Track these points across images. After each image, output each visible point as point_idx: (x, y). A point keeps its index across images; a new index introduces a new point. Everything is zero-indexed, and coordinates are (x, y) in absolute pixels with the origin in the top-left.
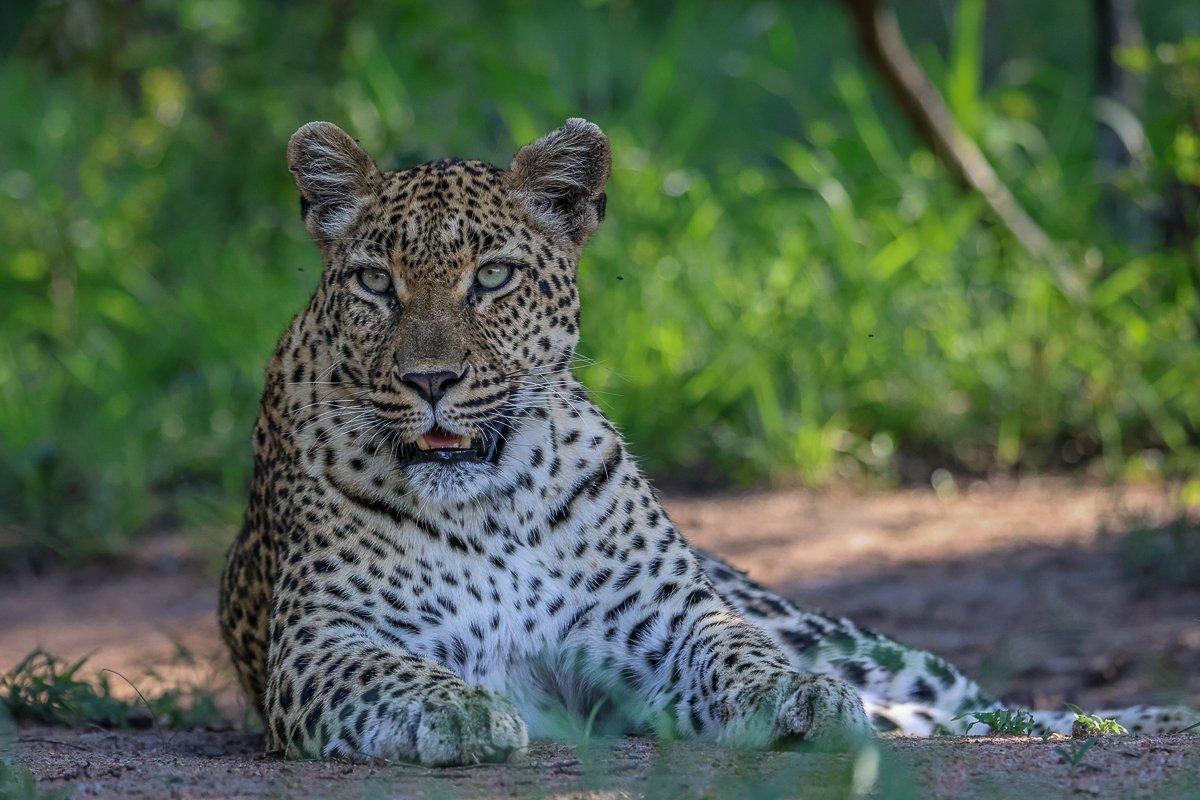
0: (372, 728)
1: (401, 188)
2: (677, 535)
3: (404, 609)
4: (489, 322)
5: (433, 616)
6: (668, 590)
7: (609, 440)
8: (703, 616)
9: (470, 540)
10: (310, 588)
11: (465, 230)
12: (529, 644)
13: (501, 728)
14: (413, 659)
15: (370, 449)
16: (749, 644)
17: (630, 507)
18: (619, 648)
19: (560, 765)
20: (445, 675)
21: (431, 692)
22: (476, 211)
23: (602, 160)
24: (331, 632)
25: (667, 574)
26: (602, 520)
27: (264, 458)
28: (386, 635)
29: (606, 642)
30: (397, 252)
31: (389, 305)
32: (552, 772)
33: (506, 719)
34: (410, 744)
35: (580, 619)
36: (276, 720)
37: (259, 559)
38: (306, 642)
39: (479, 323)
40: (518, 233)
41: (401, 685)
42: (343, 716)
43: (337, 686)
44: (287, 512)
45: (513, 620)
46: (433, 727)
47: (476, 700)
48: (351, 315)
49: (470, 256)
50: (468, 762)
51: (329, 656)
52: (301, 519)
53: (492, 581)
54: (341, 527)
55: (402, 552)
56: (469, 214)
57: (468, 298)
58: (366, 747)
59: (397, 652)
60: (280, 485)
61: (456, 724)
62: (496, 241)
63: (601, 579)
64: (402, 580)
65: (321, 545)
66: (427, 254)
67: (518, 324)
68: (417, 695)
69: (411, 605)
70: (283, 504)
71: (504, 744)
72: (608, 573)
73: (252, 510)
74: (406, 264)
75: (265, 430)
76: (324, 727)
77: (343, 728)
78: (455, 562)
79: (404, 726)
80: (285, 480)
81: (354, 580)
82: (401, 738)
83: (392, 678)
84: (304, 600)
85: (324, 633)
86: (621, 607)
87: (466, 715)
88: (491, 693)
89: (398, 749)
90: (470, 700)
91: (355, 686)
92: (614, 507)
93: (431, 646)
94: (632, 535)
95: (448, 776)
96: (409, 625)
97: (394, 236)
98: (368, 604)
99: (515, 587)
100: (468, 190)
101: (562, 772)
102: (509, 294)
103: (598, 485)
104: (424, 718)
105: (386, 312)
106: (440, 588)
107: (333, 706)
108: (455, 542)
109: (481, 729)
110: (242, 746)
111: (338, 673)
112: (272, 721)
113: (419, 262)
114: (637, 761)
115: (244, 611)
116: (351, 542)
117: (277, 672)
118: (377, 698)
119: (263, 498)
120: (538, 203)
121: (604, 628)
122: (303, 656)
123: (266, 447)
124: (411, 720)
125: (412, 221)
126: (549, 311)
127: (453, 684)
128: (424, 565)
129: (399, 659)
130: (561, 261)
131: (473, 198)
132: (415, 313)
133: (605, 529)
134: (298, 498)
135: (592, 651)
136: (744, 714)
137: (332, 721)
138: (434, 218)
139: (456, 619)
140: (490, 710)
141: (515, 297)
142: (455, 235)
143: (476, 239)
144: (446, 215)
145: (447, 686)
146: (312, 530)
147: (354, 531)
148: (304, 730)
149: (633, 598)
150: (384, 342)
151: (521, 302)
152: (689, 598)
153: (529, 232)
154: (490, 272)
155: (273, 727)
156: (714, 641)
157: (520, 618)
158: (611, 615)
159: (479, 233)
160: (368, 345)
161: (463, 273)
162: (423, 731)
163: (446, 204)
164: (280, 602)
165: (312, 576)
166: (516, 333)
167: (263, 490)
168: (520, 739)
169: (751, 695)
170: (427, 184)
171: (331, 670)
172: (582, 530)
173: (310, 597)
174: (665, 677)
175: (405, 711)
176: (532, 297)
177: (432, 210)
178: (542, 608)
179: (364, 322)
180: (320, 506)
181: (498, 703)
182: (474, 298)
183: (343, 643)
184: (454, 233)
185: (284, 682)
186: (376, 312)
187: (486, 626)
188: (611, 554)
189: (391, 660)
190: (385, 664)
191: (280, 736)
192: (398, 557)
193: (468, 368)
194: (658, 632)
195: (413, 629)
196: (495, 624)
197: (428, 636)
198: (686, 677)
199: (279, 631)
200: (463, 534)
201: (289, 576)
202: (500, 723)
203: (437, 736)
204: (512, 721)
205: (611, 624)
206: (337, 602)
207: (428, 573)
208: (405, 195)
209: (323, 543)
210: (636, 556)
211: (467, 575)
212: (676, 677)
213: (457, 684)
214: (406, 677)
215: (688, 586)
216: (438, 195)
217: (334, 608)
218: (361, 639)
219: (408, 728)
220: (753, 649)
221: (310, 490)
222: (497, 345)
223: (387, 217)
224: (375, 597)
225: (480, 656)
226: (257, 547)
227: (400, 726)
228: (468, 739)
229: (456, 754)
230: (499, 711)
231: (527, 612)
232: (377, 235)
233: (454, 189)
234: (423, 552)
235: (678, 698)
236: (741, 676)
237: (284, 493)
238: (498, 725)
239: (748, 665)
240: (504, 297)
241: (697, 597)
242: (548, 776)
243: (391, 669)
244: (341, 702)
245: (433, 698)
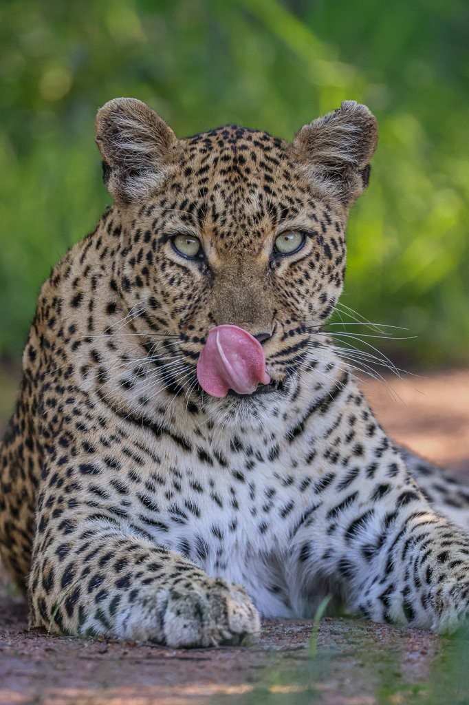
0: (124, 611)
1: (203, 161)
2: (389, 443)
3: (157, 510)
4: (286, 283)
5: (180, 517)
6: (383, 490)
7: (340, 365)
8: (415, 515)
9: (216, 455)
10: (75, 486)
11: (264, 204)
12: (263, 543)
13: (237, 615)
14: (161, 551)
15: (139, 373)
16: (458, 543)
17: (352, 420)
18: (338, 542)
19: (289, 649)
20: (188, 566)
21: (176, 582)
22: (273, 187)
23: (370, 137)
24: (90, 525)
25: (381, 476)
26: (330, 432)
27: (34, 372)
28: (138, 530)
29: (327, 536)
30: (208, 223)
31: (200, 269)
32: (281, 656)
33: (242, 607)
34: (159, 627)
35: (306, 519)
36: (39, 600)
37: (23, 460)
38: (67, 532)
39: (279, 285)
40: (306, 203)
41: (150, 574)
42: (98, 599)
43: (93, 573)
44: (55, 420)
45: (249, 525)
46: (178, 613)
47: (216, 591)
48: (167, 276)
49: (270, 225)
50: (207, 645)
51: (86, 546)
52: (71, 427)
53: (232, 491)
54: (107, 438)
55: (159, 462)
56: (267, 189)
57: (270, 264)
58: (118, 629)
59: (146, 544)
60: (48, 395)
61: (199, 611)
62: (291, 213)
63: (326, 482)
64: (157, 486)
65: (89, 452)
66: (235, 225)
67: (309, 284)
68: (164, 583)
69: (163, 506)
70: (51, 412)
71: (239, 629)
72: (332, 476)
73: (18, 416)
74: (216, 234)
75: (36, 348)
76: (81, 609)
77: (98, 610)
78: (203, 473)
79: (154, 611)
80: (53, 391)
81: (115, 484)
82: (150, 622)
83: (142, 568)
84: (67, 497)
85: (83, 526)
86: (341, 506)
87: (207, 604)
88: (229, 585)
89: (147, 631)
90: (211, 590)
91: (110, 573)
92: (339, 419)
93: (177, 542)
94: (353, 444)
95: (191, 659)
96: (160, 524)
97: (204, 207)
98: (124, 504)
99: (252, 496)
100: (262, 164)
101: (289, 656)
102: (302, 260)
103: (328, 403)
104: (171, 604)
105: (198, 276)
106: (188, 493)
107: (90, 590)
108: (203, 456)
109: (219, 616)
110: (6, 616)
111: (94, 561)
112: (35, 600)
113: (229, 234)
114: (354, 646)
115: (7, 504)
116: (115, 451)
117: (40, 558)
118: (129, 585)
119: (30, 407)
120: (318, 174)
121: (327, 525)
122: (63, 545)
123: (37, 363)
124: (159, 606)
125: (217, 194)
126: (330, 269)
127: (195, 574)
128: (177, 473)
129: (149, 551)
130: (337, 225)
131: (268, 173)
132: (229, 280)
133: (332, 438)
134: (68, 410)
135: (316, 544)
136: (456, 606)
137: (88, 603)
138: (236, 192)
139: (199, 522)
140: (228, 599)
141: (307, 262)
142: (257, 209)
143: (275, 211)
144: (247, 190)
145: (190, 577)
146: (80, 438)
147: (118, 441)
148: (64, 612)
149: (352, 498)
150: (198, 301)
151: (312, 265)
152: (401, 498)
153: (313, 201)
154: (287, 239)
155: (35, 605)
156: (427, 538)
157: (255, 522)
158: (333, 513)
159: (276, 205)
160: (180, 303)
161: (265, 241)
162: (169, 616)
163: (246, 179)
164: (46, 498)
165: (77, 476)
166: (307, 292)
167: (31, 400)
168: (253, 624)
169: (463, 590)
170: (226, 158)
171: (88, 558)
172: (312, 442)
173: (74, 494)
174: (380, 568)
175: (154, 599)
176: (321, 261)
177: (233, 184)
178: (275, 512)
179: (179, 283)
180: (89, 417)
181: (235, 593)
182: (274, 264)
183: (100, 535)
184: (255, 207)
185: (46, 566)
186: (189, 275)
187: (225, 528)
188: (335, 460)
189: (141, 552)
190: (136, 555)
191: (41, 613)
192: (155, 465)
193: (276, 326)
194: (374, 527)
195: (163, 527)
196: (234, 527)
197: (175, 534)
198: (399, 569)
199: (44, 522)
200: (210, 451)
201: (55, 476)
202: (237, 611)
203: (182, 621)
204: (247, 609)
205: (332, 521)
206: (97, 499)
207: (178, 480)
208: (207, 168)
209: (89, 449)
210: (355, 462)
211: (212, 484)
212: (389, 569)
213: (199, 575)
214: (154, 567)
215: (399, 487)
216: (236, 168)
217: (95, 505)
218: (115, 532)
219: (156, 614)
220: (462, 547)
221: (80, 403)
222: (295, 303)
223: (196, 189)
224: (131, 498)
225: (220, 553)
226: (21, 449)
227: (150, 611)
228: (208, 625)
229: (198, 637)
230: (236, 600)
231: (262, 516)
232: (187, 207)
233: (250, 163)
234: (176, 462)
235: (391, 588)
236: (453, 571)
237: (52, 403)
238: (234, 613)
239: (459, 562)
240: (298, 261)
241: (406, 498)
242: (278, 661)
243: (141, 559)
244: (97, 587)
245: (179, 588)
